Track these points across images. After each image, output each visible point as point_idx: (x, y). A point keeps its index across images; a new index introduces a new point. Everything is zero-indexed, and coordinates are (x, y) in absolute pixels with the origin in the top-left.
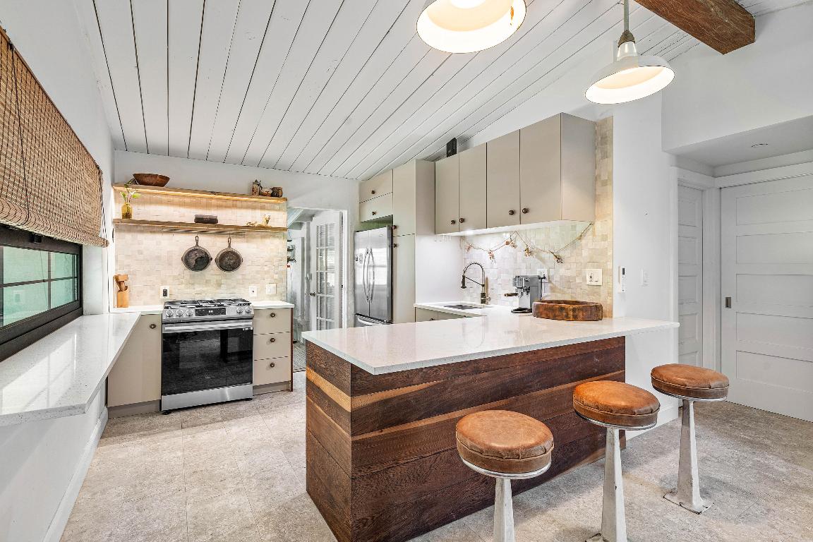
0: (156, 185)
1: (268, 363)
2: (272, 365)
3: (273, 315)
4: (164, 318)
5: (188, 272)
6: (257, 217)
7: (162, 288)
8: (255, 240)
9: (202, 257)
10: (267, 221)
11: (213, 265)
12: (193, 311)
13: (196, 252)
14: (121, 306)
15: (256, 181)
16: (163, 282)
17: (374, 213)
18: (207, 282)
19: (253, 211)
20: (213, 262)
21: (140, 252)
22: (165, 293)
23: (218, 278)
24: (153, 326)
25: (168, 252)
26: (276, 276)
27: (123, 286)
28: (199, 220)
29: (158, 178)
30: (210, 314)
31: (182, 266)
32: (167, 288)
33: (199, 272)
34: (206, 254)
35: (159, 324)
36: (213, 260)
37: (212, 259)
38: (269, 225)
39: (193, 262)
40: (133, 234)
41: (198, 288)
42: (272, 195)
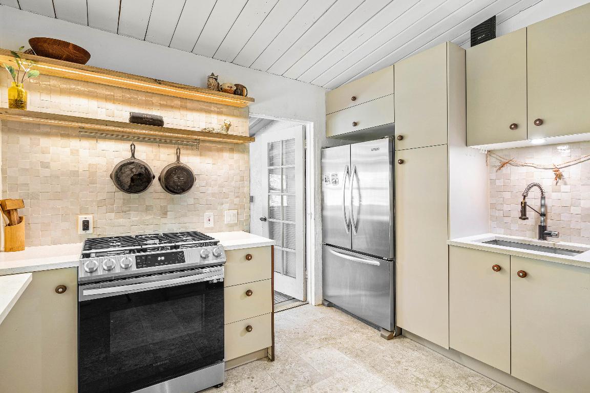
0: (68, 59)
1: (242, 327)
2: (248, 328)
3: (248, 257)
4: (82, 275)
5: (121, 195)
6: (213, 122)
7: (82, 218)
8: (211, 153)
9: (140, 174)
10: (228, 129)
11: (156, 184)
12: (132, 258)
13: (131, 166)
14: (11, 250)
15: (213, 74)
16: (83, 211)
17: (355, 124)
18: (148, 209)
19: (208, 115)
20: (156, 181)
21: (45, 165)
22: (86, 226)
23: (163, 203)
24: (62, 289)
25: (90, 165)
26: (236, 201)
27: (15, 217)
28: (136, 120)
29: (71, 47)
30: (160, 263)
31: (112, 186)
32: (89, 218)
33: (136, 195)
34: (146, 169)
35: (72, 284)
36: (156, 179)
37: (154, 177)
38: (230, 133)
39: (127, 180)
40: (33, 137)
41: (135, 217)
42: (235, 93)
